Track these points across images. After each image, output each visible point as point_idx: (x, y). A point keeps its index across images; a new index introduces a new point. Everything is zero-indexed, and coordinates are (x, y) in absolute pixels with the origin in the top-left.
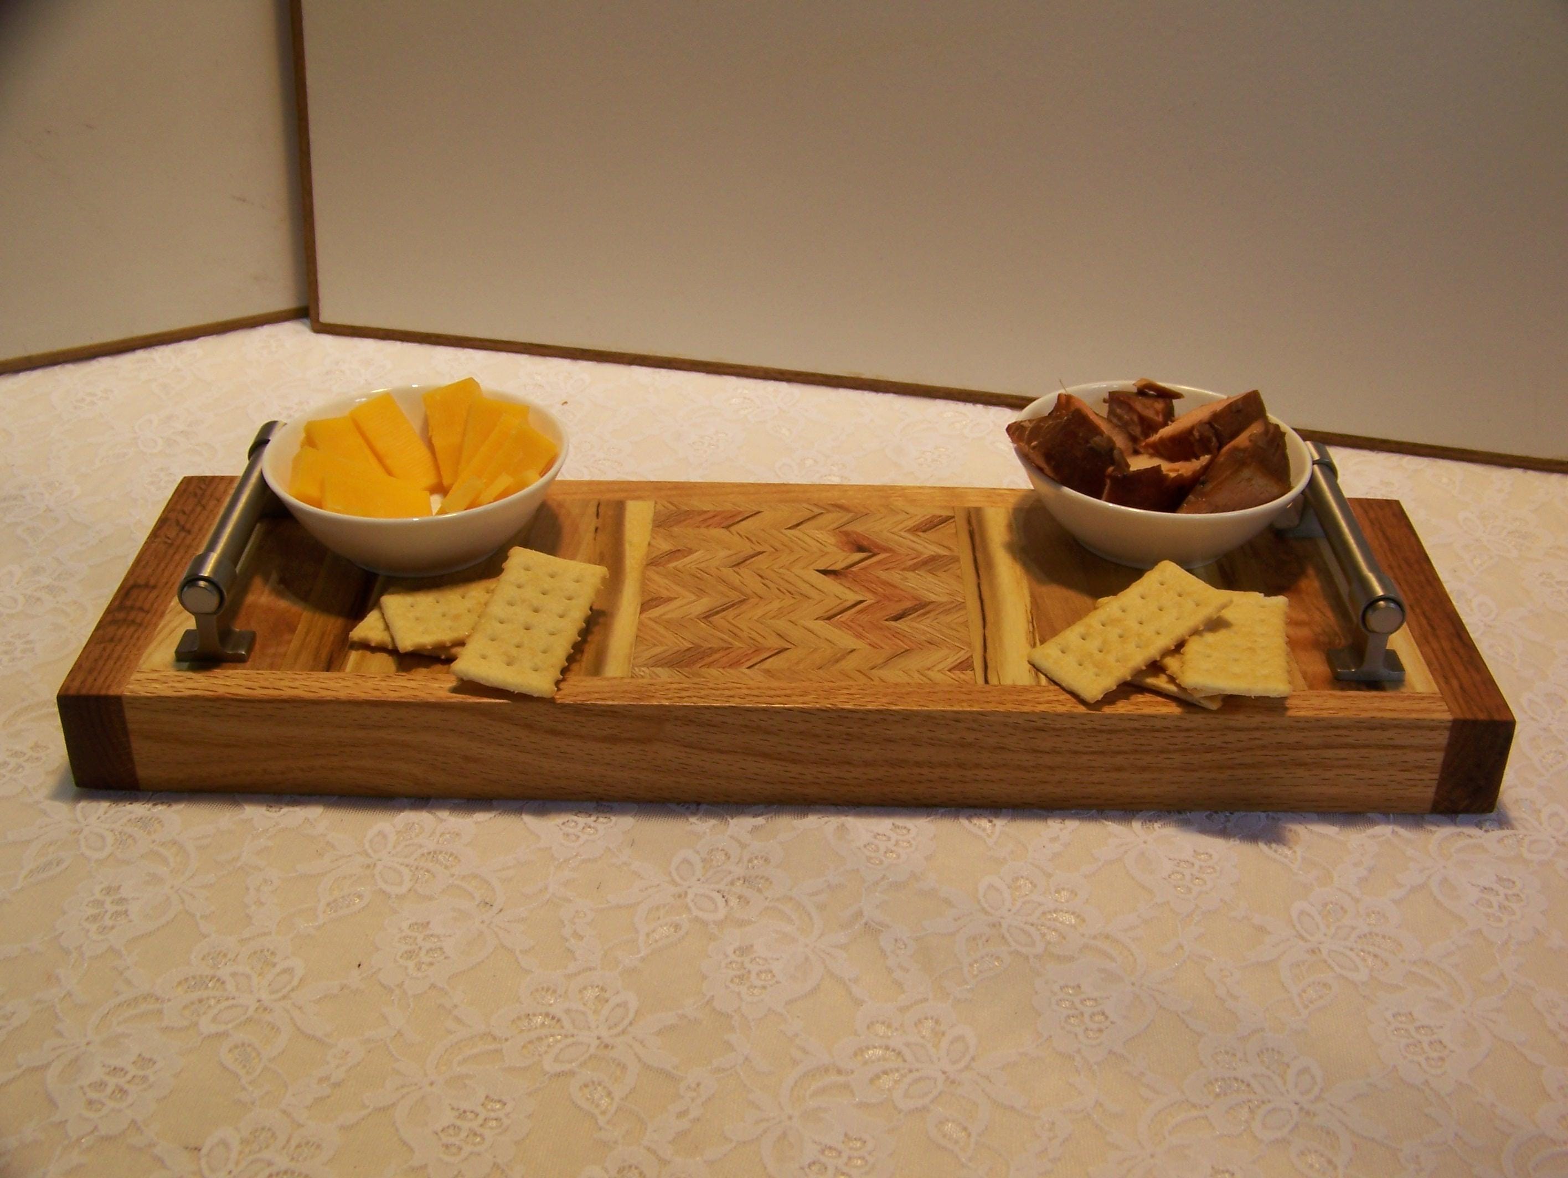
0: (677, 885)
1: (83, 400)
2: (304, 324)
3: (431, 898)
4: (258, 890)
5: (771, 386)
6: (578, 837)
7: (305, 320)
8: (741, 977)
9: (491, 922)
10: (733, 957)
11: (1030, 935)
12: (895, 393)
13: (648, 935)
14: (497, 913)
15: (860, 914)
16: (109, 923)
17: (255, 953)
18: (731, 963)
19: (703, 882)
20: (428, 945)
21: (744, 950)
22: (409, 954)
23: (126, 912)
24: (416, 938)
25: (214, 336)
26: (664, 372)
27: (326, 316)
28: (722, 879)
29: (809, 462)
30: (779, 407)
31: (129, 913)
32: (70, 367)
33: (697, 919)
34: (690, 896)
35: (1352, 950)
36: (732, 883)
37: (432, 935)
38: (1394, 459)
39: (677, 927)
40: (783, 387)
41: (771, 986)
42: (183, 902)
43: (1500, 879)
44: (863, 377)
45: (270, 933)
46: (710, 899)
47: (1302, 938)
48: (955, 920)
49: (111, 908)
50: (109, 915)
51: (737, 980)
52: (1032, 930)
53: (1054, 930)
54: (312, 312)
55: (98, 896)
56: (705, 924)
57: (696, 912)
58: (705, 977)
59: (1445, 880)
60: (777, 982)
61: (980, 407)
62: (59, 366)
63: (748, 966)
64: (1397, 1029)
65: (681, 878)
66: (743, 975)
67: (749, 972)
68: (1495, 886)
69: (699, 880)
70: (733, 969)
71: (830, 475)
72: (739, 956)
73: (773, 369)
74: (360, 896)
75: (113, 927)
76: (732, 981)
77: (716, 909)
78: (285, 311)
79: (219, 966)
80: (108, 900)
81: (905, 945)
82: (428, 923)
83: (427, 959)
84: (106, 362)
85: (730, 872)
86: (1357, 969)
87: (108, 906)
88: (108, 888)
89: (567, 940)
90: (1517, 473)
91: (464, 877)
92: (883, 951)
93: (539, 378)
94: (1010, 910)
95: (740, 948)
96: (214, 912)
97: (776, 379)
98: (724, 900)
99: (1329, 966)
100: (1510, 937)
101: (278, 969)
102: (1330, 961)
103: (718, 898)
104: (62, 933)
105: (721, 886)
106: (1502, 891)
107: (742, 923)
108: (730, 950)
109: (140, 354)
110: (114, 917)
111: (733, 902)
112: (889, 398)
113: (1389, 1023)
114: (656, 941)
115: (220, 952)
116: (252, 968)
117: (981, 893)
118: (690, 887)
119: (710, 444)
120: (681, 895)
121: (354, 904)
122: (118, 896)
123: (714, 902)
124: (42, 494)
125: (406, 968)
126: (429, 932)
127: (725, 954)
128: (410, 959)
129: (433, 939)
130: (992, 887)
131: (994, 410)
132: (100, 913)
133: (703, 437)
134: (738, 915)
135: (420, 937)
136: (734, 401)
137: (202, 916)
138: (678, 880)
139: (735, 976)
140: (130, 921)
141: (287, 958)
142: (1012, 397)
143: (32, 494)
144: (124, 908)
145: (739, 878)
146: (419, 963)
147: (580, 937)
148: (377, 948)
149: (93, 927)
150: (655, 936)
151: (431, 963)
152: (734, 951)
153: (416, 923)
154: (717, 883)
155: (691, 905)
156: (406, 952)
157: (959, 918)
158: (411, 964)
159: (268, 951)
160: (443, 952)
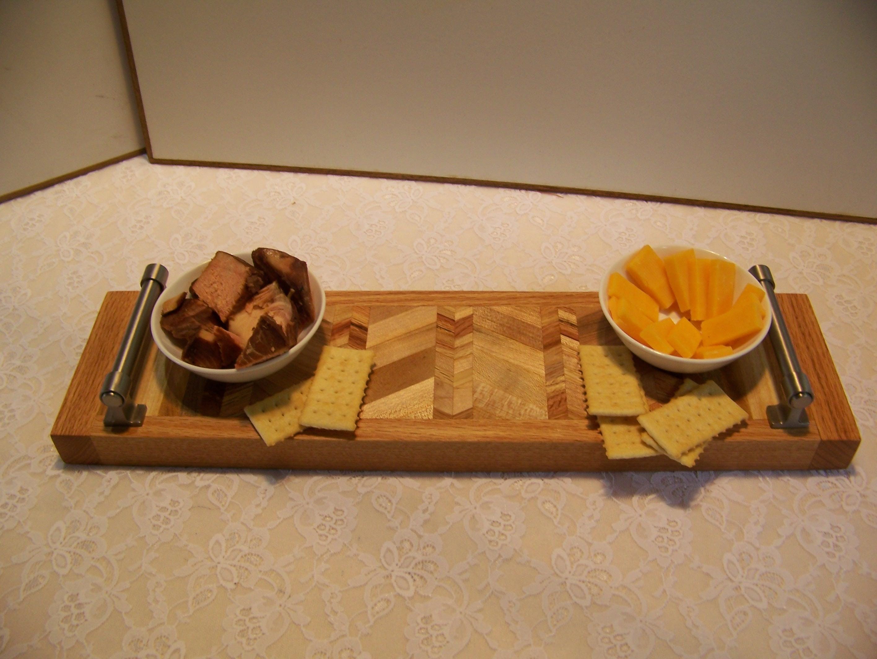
0: (386, 569)
1: (28, 224)
2: (145, 158)
4: (154, 591)
5: (406, 183)
6: (327, 537)
7: (144, 156)
8: (427, 639)
9: (285, 606)
10: (422, 625)
11: (582, 590)
12: (475, 185)
13: (373, 608)
14: (288, 598)
15: (488, 584)
16: (75, 622)
17: (158, 638)
18: (421, 629)
19: (400, 567)
20: (251, 626)
21: (427, 619)
22: (242, 633)
23: (83, 613)
24: (245, 620)
25: (97, 171)
26: (346, 178)
27: (157, 155)
28: (410, 564)
29: (432, 241)
30: (412, 200)
31: (85, 614)
32: (20, 200)
33: (398, 596)
34: (394, 578)
35: (757, 585)
36: (416, 567)
37: (254, 618)
38: (752, 215)
40: (413, 184)
41: (444, 646)
42: (114, 603)
43: (832, 527)
44: (457, 177)
45: (163, 624)
46: (405, 579)
47: (731, 580)
48: (541, 583)
49: (75, 611)
50: (74, 617)
51: (425, 642)
52: (583, 586)
53: (596, 585)
54: (148, 152)
55: (67, 603)
56: (403, 599)
57: (398, 590)
58: (407, 640)
59: (804, 530)
60: (448, 642)
61: (523, 192)
63: (431, 632)
64: (785, 641)
66: (428, 638)
67: (431, 636)
68: (831, 532)
69: (397, 565)
70: (422, 633)
71: (445, 250)
72: (424, 624)
73: (407, 175)
74: (211, 592)
75: (77, 625)
76: (422, 642)
77: (408, 589)
78: (133, 152)
79: (139, 650)
80: (73, 605)
81: (514, 604)
82: (250, 609)
83: (252, 636)
85: (414, 558)
86: (761, 600)
87: (73, 610)
88: (72, 595)
89: (328, 616)
90: (817, 221)
91: (267, 572)
92: (502, 610)
93: (277, 187)
95: (425, 617)
96: (131, 610)
97: (408, 179)
98: (412, 579)
99: (746, 599)
100: (841, 568)
101: (171, 651)
102: (746, 596)
103: (408, 577)
104: (50, 632)
105: (410, 570)
106: (834, 535)
107: (424, 598)
108: (419, 619)
109: (57, 187)
110: (77, 618)
111: (418, 581)
112: (472, 188)
113: (781, 637)
114: (378, 613)
115: (138, 640)
116: (157, 650)
117: (553, 562)
118: (393, 571)
119: (376, 231)
120: (388, 577)
121: (208, 598)
122: (78, 602)
123: (407, 582)
124: (10, 297)
125: (242, 643)
126: (251, 616)
127: (417, 622)
128: (243, 636)
129: (254, 621)
130: (559, 556)
131: (531, 194)
132: (69, 616)
133: (371, 225)
134: (421, 593)
135: (247, 619)
136: (387, 197)
137: (125, 613)
138: (386, 565)
139: (424, 639)
140: (86, 620)
141: (175, 641)
142: (541, 186)
143: (5, 297)
144: (82, 611)
145: (419, 563)
146: (249, 639)
147: (336, 613)
148: (225, 630)
149: (66, 626)
150: (377, 609)
151: (255, 639)
152: (422, 620)
153: (244, 609)
154: (407, 567)
155: (395, 584)
156: (240, 631)
157: (543, 581)
158: (244, 640)
159: (164, 637)
160: (261, 630)
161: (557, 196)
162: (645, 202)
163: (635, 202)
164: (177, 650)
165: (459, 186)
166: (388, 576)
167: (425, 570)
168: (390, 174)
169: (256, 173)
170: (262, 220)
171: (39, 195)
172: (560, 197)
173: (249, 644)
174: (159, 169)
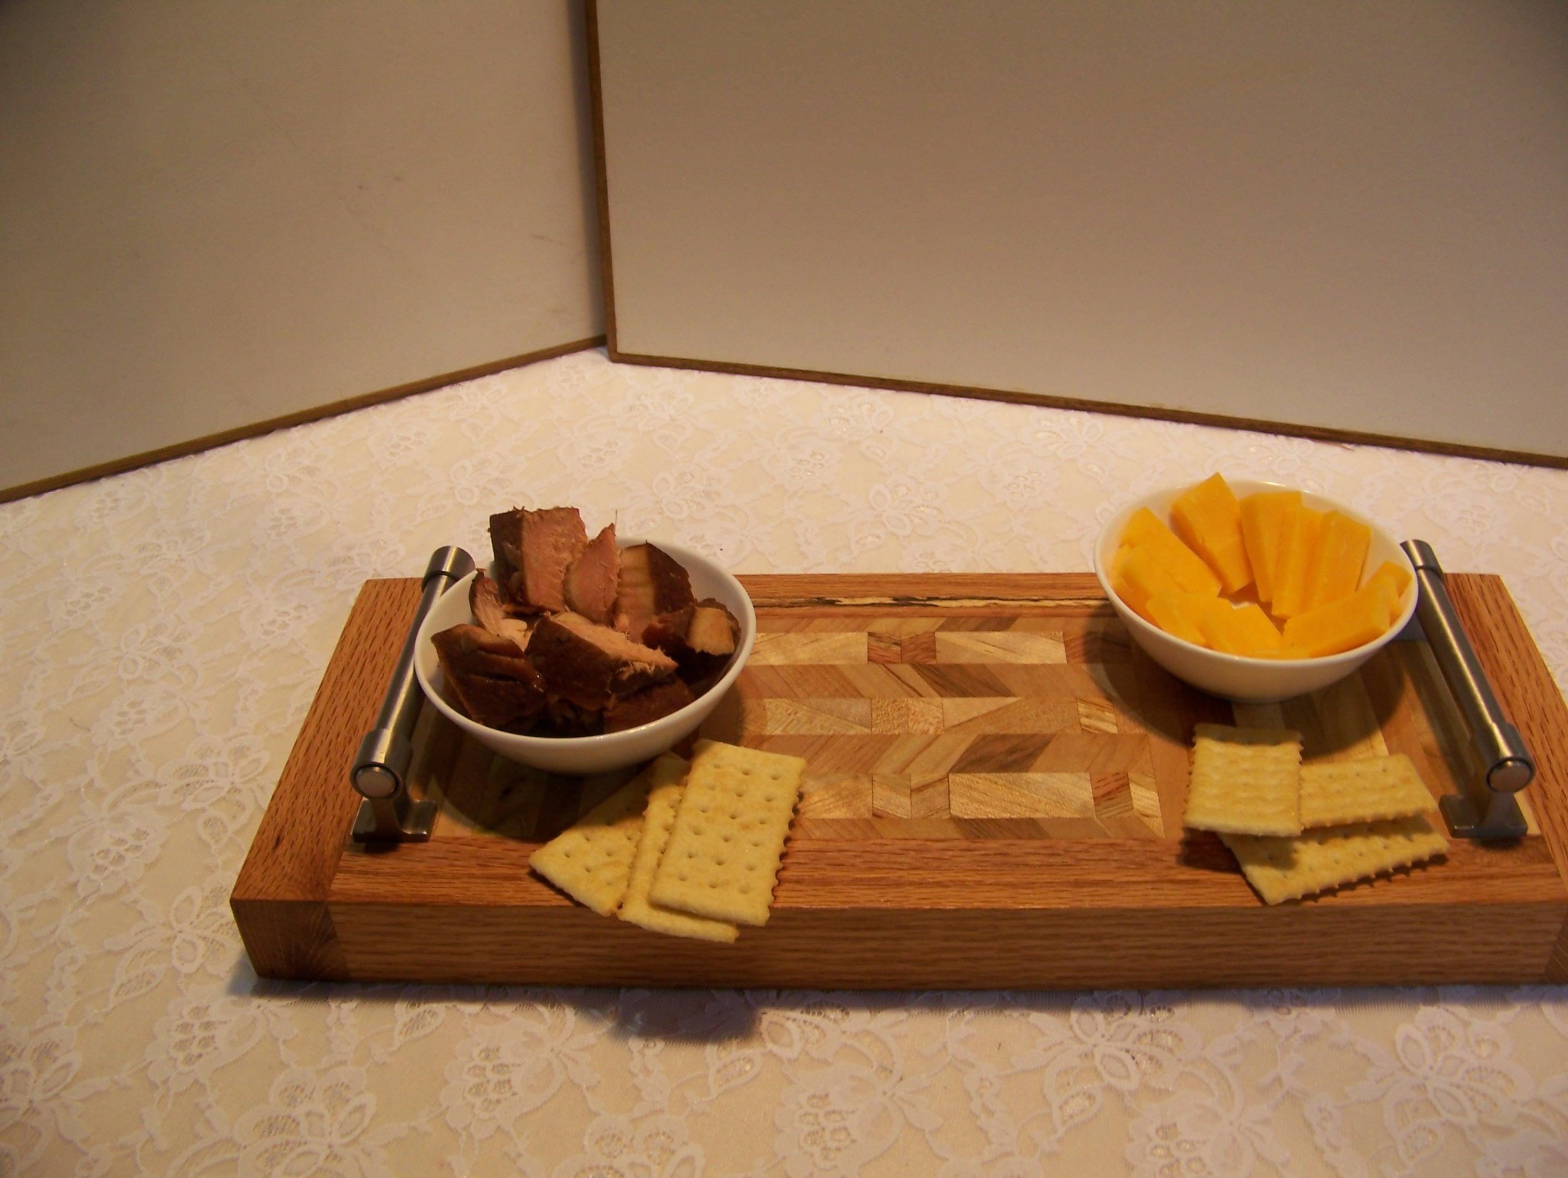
0: (1080, 1042)
1: (398, 445)
2: (602, 353)
3: (826, 1063)
4: (643, 1053)
5: (1074, 417)
7: (601, 349)
8: (1170, 1166)
9: (893, 1095)
10: (1158, 1141)
11: (1459, 1102)
12: (1196, 423)
13: (1061, 1108)
14: (898, 1082)
15: (1278, 1079)
16: (493, 1096)
17: (651, 1136)
19: (1108, 1040)
20: (830, 1125)
21: (1167, 1130)
22: (813, 1137)
23: (509, 1081)
24: (817, 1115)
25: (516, 369)
26: (965, 401)
27: (625, 347)
28: (1128, 1035)
30: (1086, 442)
31: (513, 1083)
32: (382, 408)
33: (1109, 1088)
34: (1098, 1057)
36: (1139, 1037)
37: (834, 1112)
39: (1090, 1097)
40: (1084, 416)
42: (566, 1068)
44: (1165, 408)
45: (662, 1111)
46: (1120, 1060)
48: (1377, 1082)
49: (494, 1077)
50: (491, 1086)
52: (1459, 1094)
53: (1482, 1094)
54: (610, 342)
55: (478, 1061)
56: (1119, 1094)
57: (1108, 1079)
61: (1284, 439)
62: (372, 407)
63: (1177, 1153)
65: (1085, 1033)
66: (1172, 1165)
67: (1178, 1161)
69: (1103, 1036)
70: (1160, 1156)
72: (1162, 1138)
73: (1074, 399)
74: (750, 1061)
75: (498, 1101)
77: (1128, 1077)
78: (585, 341)
79: (616, 1154)
80: (489, 1066)
81: (1331, 1115)
82: (827, 1096)
83: (833, 1144)
84: (415, 400)
85: (1134, 1027)
87: (490, 1074)
88: (487, 1048)
89: (977, 1117)
91: (856, 1035)
92: (1308, 1124)
93: (842, 410)
94: (1431, 1068)
95: (1162, 1127)
96: (599, 1082)
97: (1076, 409)
98: (1134, 1061)
101: (676, 1159)
103: (1127, 1058)
104: (448, 1108)
105: (1128, 1044)
107: (1160, 1094)
108: (1151, 1130)
109: (447, 391)
110: (497, 1089)
111: (1145, 1064)
112: (1192, 430)
114: (1071, 1117)
115: (614, 1136)
116: (650, 1157)
117: (1399, 1047)
118: (1095, 1046)
119: (1025, 486)
120: (1088, 1055)
121: (746, 1072)
122: (499, 1062)
123: (1124, 1065)
124: (369, 555)
125: (812, 1155)
126: (829, 1108)
127: (1147, 1136)
128: (814, 1143)
129: (835, 1116)
130: (1408, 1038)
131: (1296, 442)
132: (482, 1084)
133: (1017, 477)
134: (1153, 1083)
135: (821, 1114)
136: (1041, 435)
137: (587, 1088)
138: (1082, 1036)
139: (1164, 1167)
140: (514, 1094)
141: (685, 1143)
142: (1315, 429)
143: (359, 555)
144: (506, 1077)
145: (1145, 1034)
146: (825, 1148)
147: (990, 1113)
148: (779, 1131)
149: (478, 1101)
150: (1068, 1110)
151: (838, 1149)
152: (1157, 1131)
153: (814, 1096)
154: (1124, 1039)
155: (1100, 1068)
156: (809, 1134)
157: (1382, 1080)
158: (817, 1150)
159: (664, 1134)
160: (849, 1135)
161: (1344, 447)
162: (1501, 464)
163: (1482, 462)
164: (689, 1160)
165: (1167, 424)
166: (1086, 1055)
167: (1157, 1046)
168: (1044, 397)
169: (801, 386)
170: (819, 457)
171: (415, 401)
172: (1349, 449)
173: (826, 1158)
174: (625, 370)
